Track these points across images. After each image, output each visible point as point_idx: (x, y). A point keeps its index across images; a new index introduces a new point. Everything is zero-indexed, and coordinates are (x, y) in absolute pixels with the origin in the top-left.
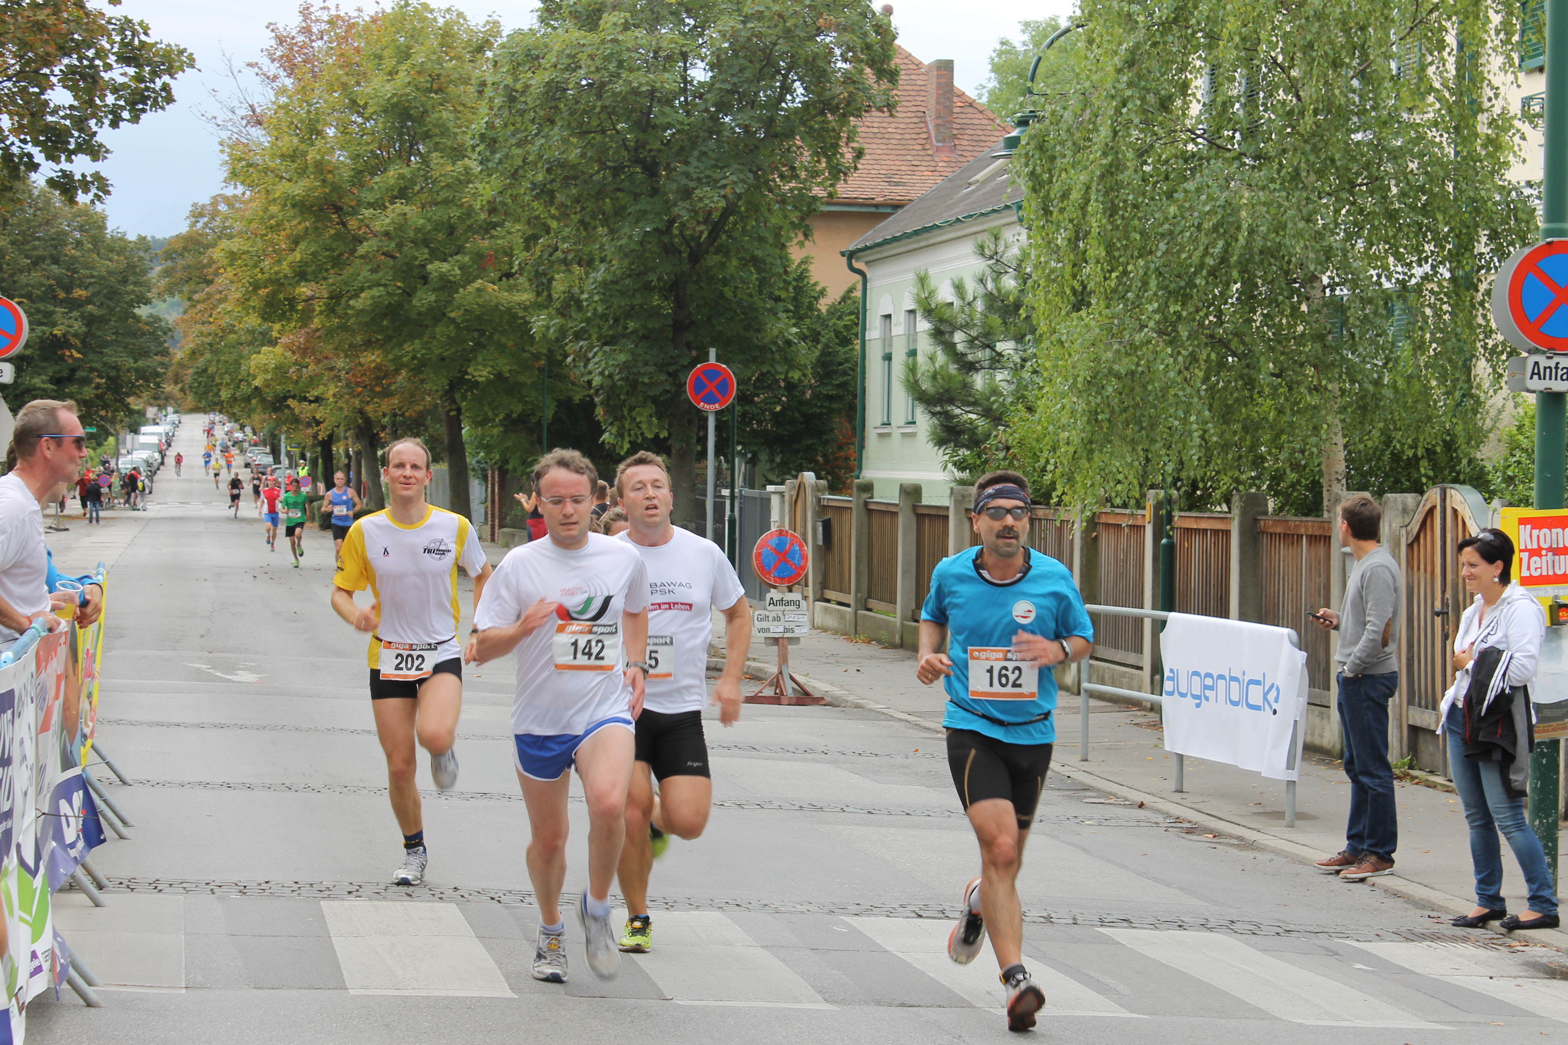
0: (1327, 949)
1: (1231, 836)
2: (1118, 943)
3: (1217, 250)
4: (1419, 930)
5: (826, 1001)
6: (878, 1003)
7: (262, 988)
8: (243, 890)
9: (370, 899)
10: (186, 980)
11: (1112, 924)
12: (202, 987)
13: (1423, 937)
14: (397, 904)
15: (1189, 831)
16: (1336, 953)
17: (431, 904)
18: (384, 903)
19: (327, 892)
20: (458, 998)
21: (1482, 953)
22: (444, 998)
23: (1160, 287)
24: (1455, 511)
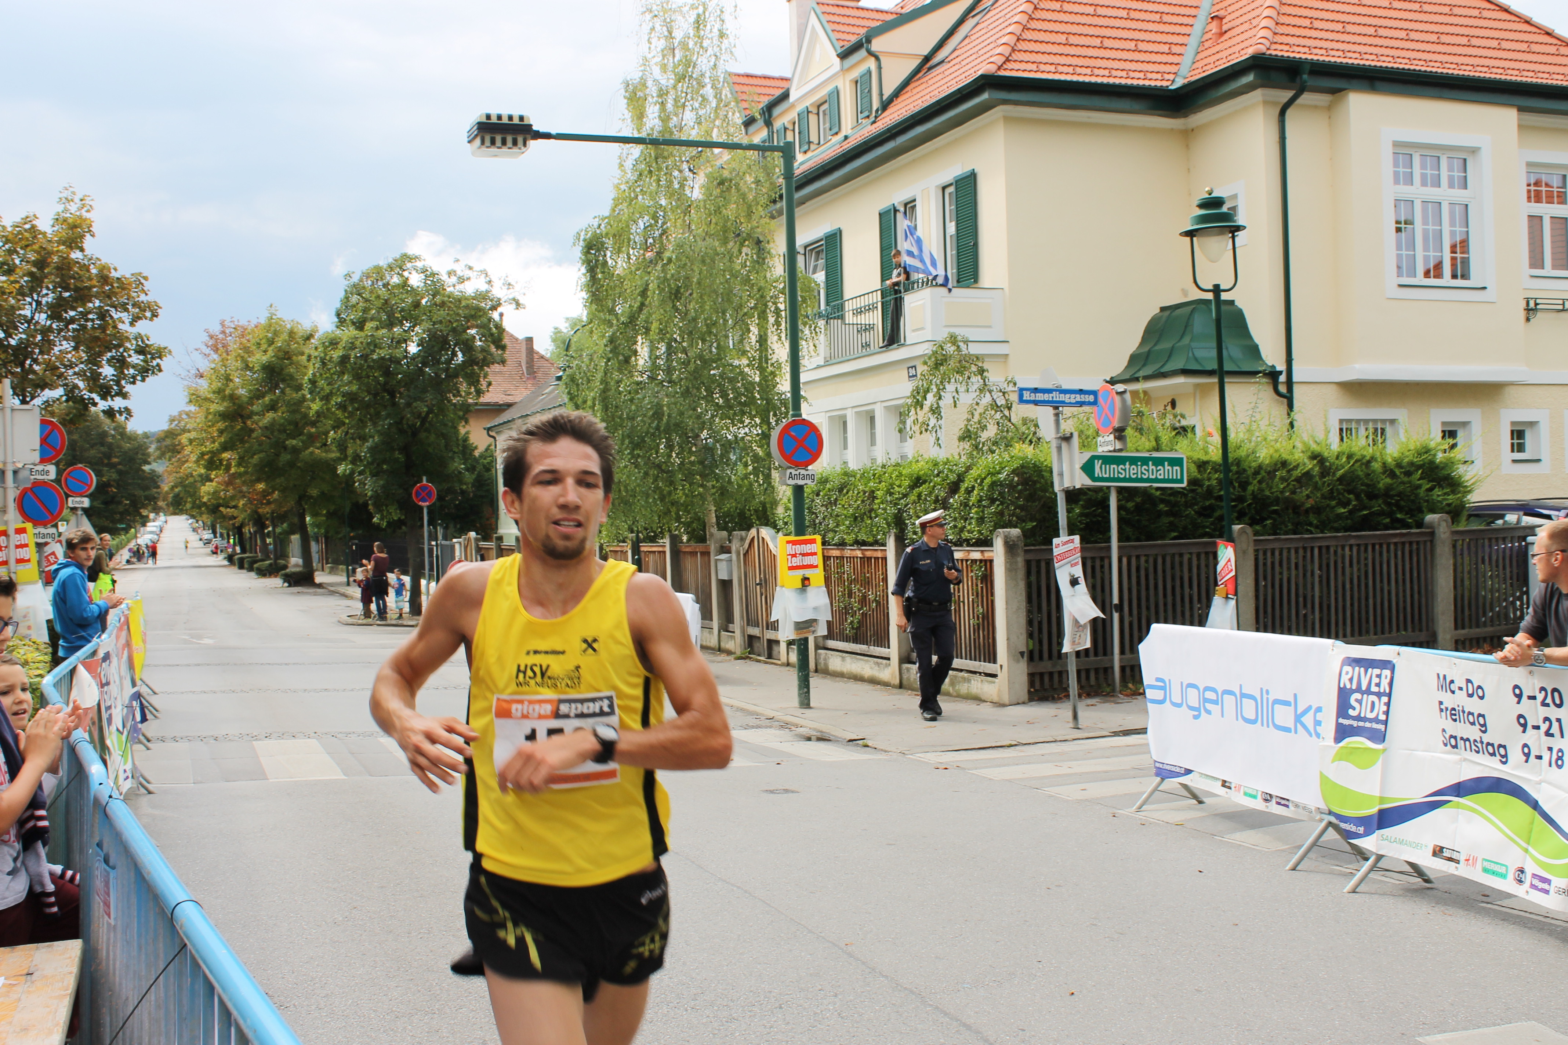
3: (654, 425)
4: (751, 724)
8: (216, 739)
9: (276, 740)
10: (194, 780)
12: (201, 782)
13: (753, 727)
14: (289, 741)
17: (304, 740)
18: (282, 741)
19: (255, 738)
20: (320, 780)
21: (778, 732)
22: (313, 781)
24: (763, 538)
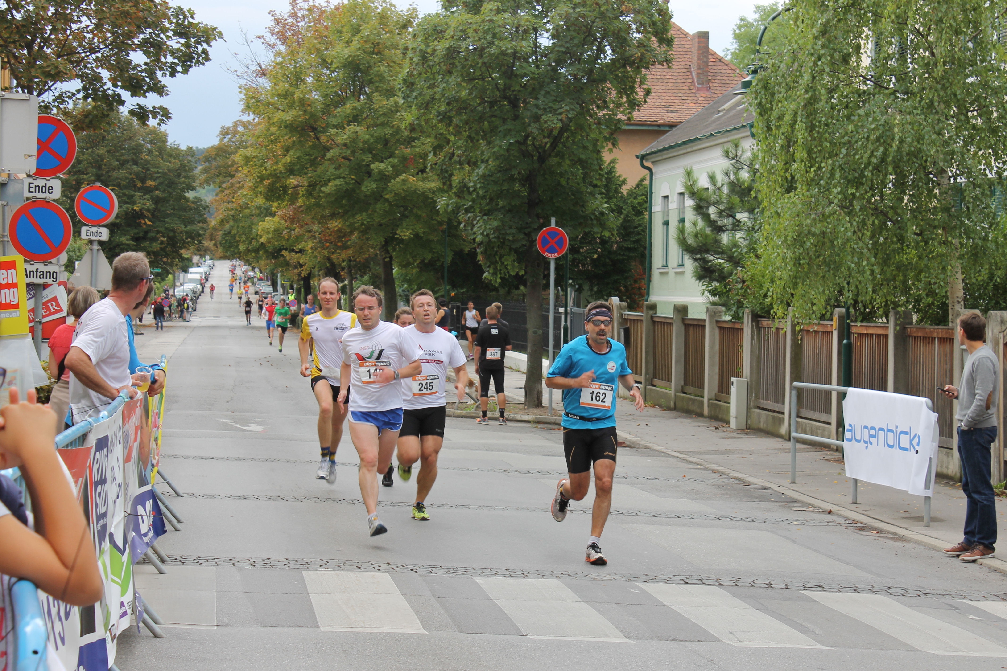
0: (951, 606)
1: (888, 532)
2: (815, 601)
3: (879, 153)
5: (626, 637)
6: (659, 639)
7: (265, 626)
8: (253, 564)
9: (334, 570)
10: (217, 621)
11: (811, 589)
12: (227, 626)
14: (351, 573)
15: (861, 529)
16: (957, 608)
17: (372, 573)
18: (343, 572)
19: (307, 566)
20: (389, 633)
22: (381, 634)
23: (841, 178)
